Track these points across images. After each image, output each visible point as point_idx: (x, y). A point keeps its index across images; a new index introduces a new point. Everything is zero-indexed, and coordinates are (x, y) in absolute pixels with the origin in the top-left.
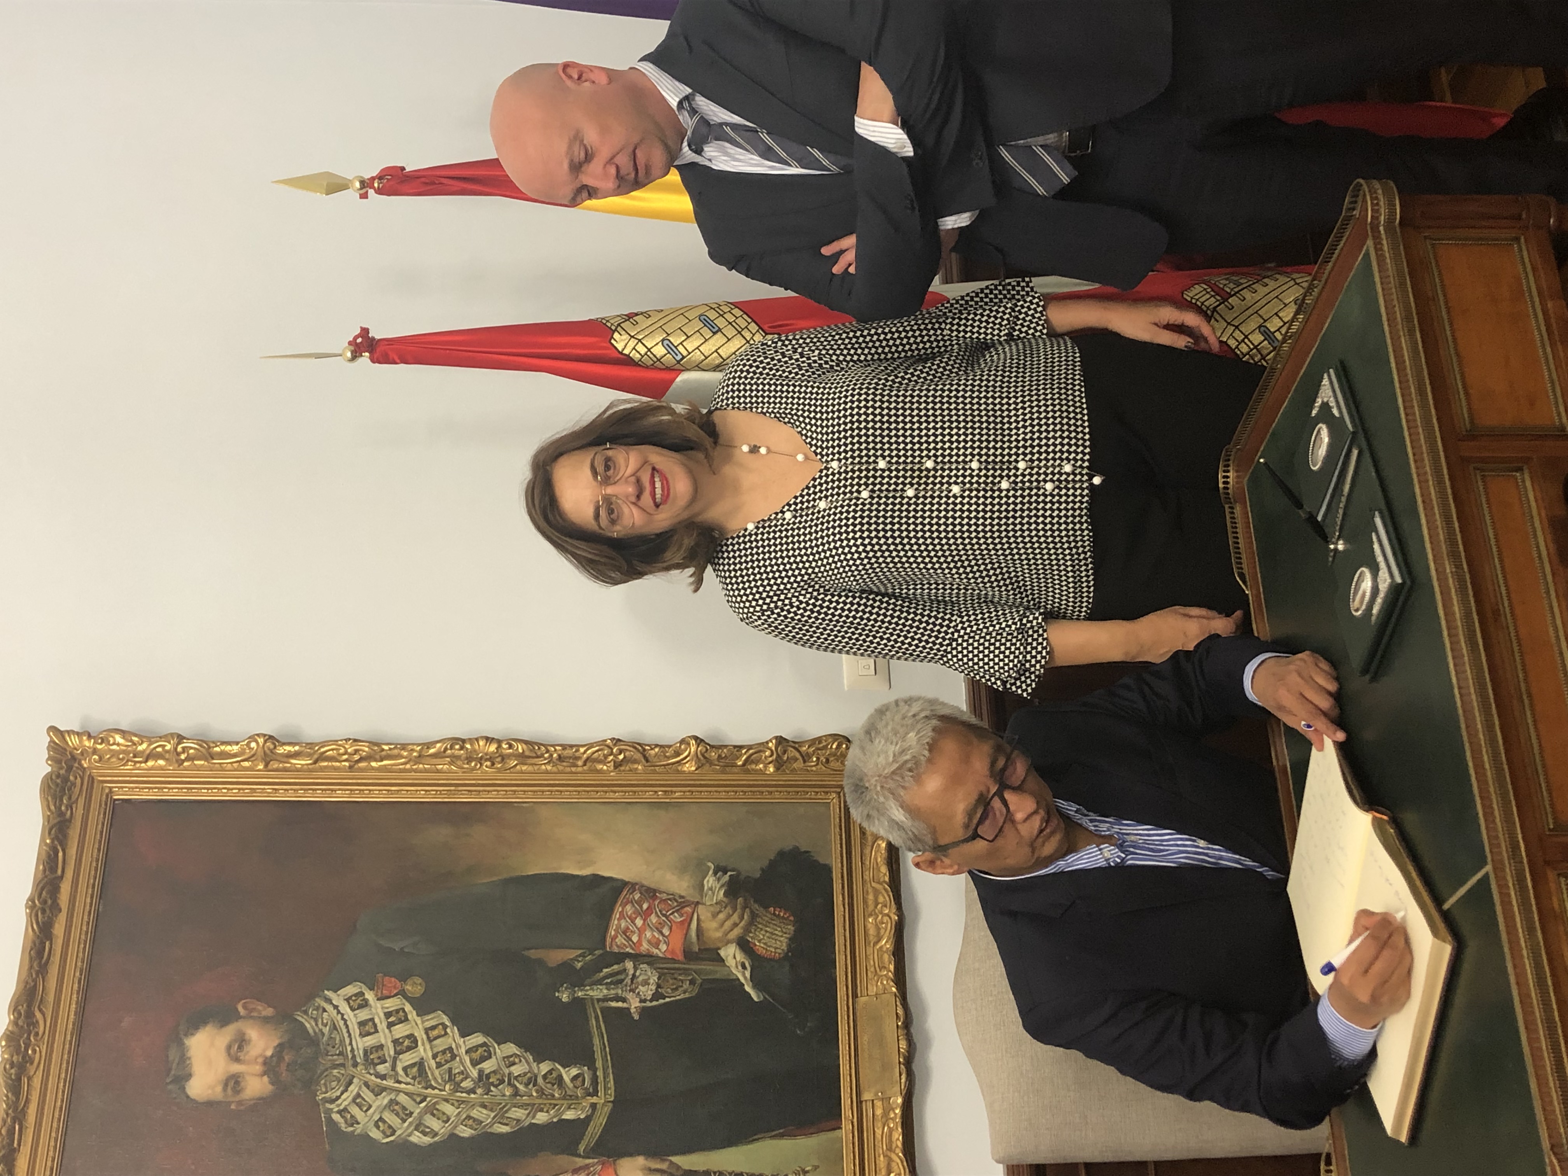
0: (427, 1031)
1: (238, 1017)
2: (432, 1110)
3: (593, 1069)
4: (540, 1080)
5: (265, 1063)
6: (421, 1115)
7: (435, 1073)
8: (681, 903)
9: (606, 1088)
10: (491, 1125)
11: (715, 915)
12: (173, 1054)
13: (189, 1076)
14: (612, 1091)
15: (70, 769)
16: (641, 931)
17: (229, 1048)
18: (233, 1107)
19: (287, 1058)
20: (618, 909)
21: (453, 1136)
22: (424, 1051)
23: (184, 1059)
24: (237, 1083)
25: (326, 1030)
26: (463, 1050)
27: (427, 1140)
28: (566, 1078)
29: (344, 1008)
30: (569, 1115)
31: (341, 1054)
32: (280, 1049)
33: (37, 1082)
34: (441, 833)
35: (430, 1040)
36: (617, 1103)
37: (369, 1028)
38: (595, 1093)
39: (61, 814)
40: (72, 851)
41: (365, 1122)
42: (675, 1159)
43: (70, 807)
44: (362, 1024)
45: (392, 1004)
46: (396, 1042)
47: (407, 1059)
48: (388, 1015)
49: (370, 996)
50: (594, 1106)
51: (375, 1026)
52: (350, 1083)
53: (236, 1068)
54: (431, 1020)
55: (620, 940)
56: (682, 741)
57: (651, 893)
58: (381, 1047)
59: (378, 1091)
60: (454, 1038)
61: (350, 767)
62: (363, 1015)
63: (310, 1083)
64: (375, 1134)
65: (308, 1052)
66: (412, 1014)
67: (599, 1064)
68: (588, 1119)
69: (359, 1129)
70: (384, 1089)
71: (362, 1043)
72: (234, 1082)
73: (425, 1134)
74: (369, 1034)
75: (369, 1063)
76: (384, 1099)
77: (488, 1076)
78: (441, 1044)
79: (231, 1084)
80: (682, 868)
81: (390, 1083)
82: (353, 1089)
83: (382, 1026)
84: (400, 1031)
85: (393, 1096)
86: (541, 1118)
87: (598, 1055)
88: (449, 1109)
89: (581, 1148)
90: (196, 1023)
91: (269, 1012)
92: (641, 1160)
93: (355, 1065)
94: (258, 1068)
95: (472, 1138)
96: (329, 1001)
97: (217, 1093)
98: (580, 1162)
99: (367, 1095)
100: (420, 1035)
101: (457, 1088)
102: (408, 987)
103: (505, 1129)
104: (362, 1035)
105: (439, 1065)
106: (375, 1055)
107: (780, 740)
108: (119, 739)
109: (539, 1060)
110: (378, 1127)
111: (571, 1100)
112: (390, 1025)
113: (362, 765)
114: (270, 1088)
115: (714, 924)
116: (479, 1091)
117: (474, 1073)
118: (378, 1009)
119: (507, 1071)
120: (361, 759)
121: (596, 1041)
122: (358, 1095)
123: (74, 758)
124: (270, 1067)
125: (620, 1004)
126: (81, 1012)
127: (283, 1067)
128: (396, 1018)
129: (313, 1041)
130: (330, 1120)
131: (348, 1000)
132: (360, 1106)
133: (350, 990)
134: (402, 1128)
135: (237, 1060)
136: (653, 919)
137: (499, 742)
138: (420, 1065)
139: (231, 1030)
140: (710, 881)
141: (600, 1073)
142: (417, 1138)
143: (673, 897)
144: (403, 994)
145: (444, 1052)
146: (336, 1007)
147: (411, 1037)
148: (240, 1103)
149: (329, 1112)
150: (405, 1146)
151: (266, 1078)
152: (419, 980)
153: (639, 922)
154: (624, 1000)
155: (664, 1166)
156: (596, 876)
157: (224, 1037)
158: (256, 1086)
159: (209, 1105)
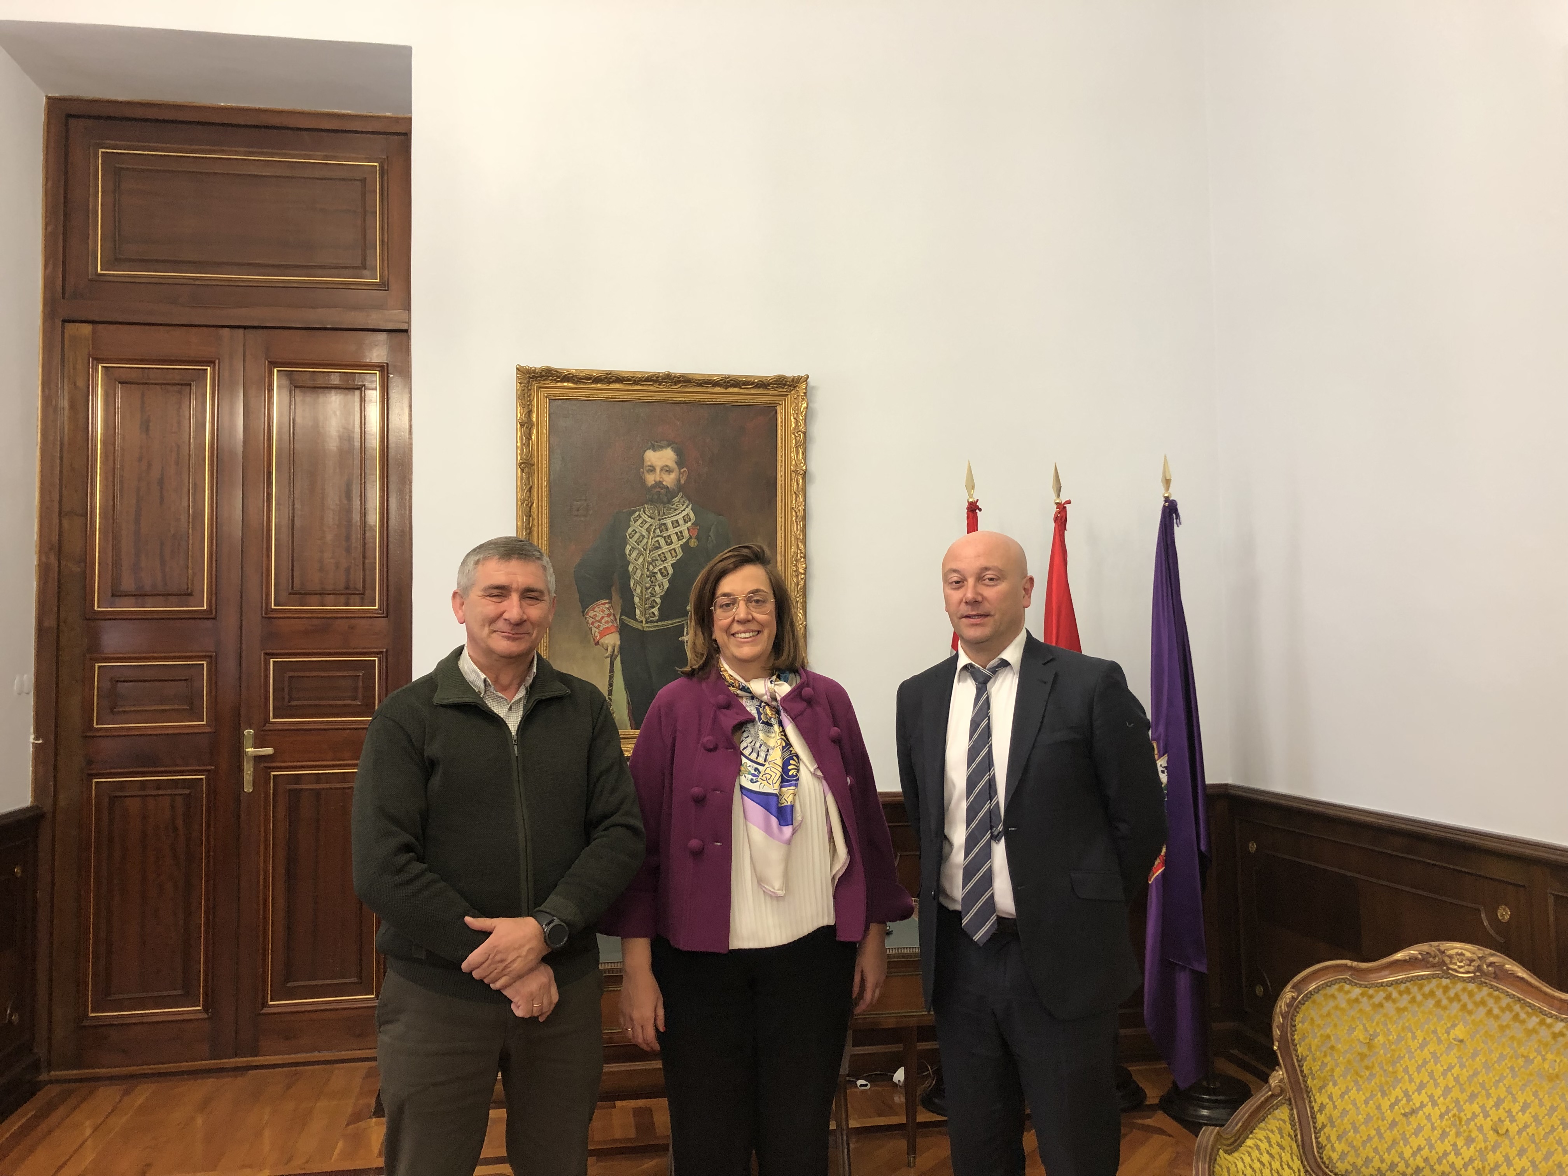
0: (674, 549)
1: (680, 468)
2: (640, 554)
3: (657, 621)
4: (653, 598)
5: (660, 482)
6: (638, 549)
7: (655, 554)
9: (649, 627)
10: (634, 579)
12: (663, 443)
13: (654, 450)
14: (648, 629)
15: (790, 386)
17: (667, 466)
18: (641, 470)
19: (662, 491)
21: (629, 562)
22: (665, 548)
23: (662, 448)
24: (652, 471)
25: (674, 506)
26: (666, 565)
27: (627, 552)
28: (653, 610)
29: (684, 513)
30: (638, 612)
31: (664, 513)
32: (666, 488)
35: (670, 551)
36: (643, 632)
37: (676, 524)
38: (647, 622)
39: (769, 385)
40: (753, 391)
41: (635, 526)
42: (619, 658)
43: (773, 387)
44: (677, 521)
45: (686, 534)
46: (669, 536)
47: (662, 542)
48: (681, 532)
49: (690, 524)
50: (642, 622)
51: (676, 527)
52: (652, 518)
53: (658, 470)
54: (679, 551)
58: (667, 530)
59: (648, 530)
60: (671, 561)
61: (793, 508)
62: (681, 522)
63: (651, 501)
64: (630, 530)
65: (665, 500)
66: (681, 542)
67: (660, 623)
68: (636, 620)
69: (632, 523)
70: (649, 533)
71: (668, 522)
72: (652, 469)
73: (630, 551)
74: (673, 524)
75: (661, 525)
76: (645, 533)
77: (655, 576)
78: (668, 555)
79: (651, 468)
81: (652, 535)
82: (649, 520)
83: (676, 530)
84: (674, 538)
85: (646, 536)
86: (636, 600)
87: (663, 623)
88: (641, 560)
89: (623, 617)
90: (679, 452)
91: (682, 482)
92: (618, 643)
93: (660, 520)
94: (658, 479)
95: (628, 571)
96: (687, 507)
97: (647, 463)
98: (618, 617)
99: (647, 526)
100: (672, 546)
101: (649, 563)
102: (693, 540)
103: (632, 585)
104: (672, 522)
105: (659, 555)
106: (663, 527)
108: (804, 405)
109: (661, 598)
110: (634, 530)
111: (644, 613)
112: (677, 533)
113: (794, 513)
114: (650, 485)
116: (648, 573)
117: (656, 570)
118: (684, 528)
119: (657, 584)
120: (796, 513)
121: (669, 622)
122: (646, 522)
123: (795, 387)
124: (659, 484)
125: (685, 632)
126: (685, 402)
127: (659, 490)
128: (680, 536)
129: (669, 502)
130: (635, 511)
131: (688, 515)
132: (642, 523)
133: (692, 515)
134: (632, 541)
135: (661, 470)
137: (805, 574)
138: (659, 547)
139: (674, 466)
141: (655, 624)
142: (628, 547)
144: (691, 538)
145: (665, 557)
146: (684, 510)
147: (672, 543)
148: (643, 473)
149: (639, 510)
150: (625, 543)
151: (653, 483)
152: (696, 544)
154: (687, 633)
155: (616, 653)
157: (672, 464)
158: (650, 479)
159: (643, 460)
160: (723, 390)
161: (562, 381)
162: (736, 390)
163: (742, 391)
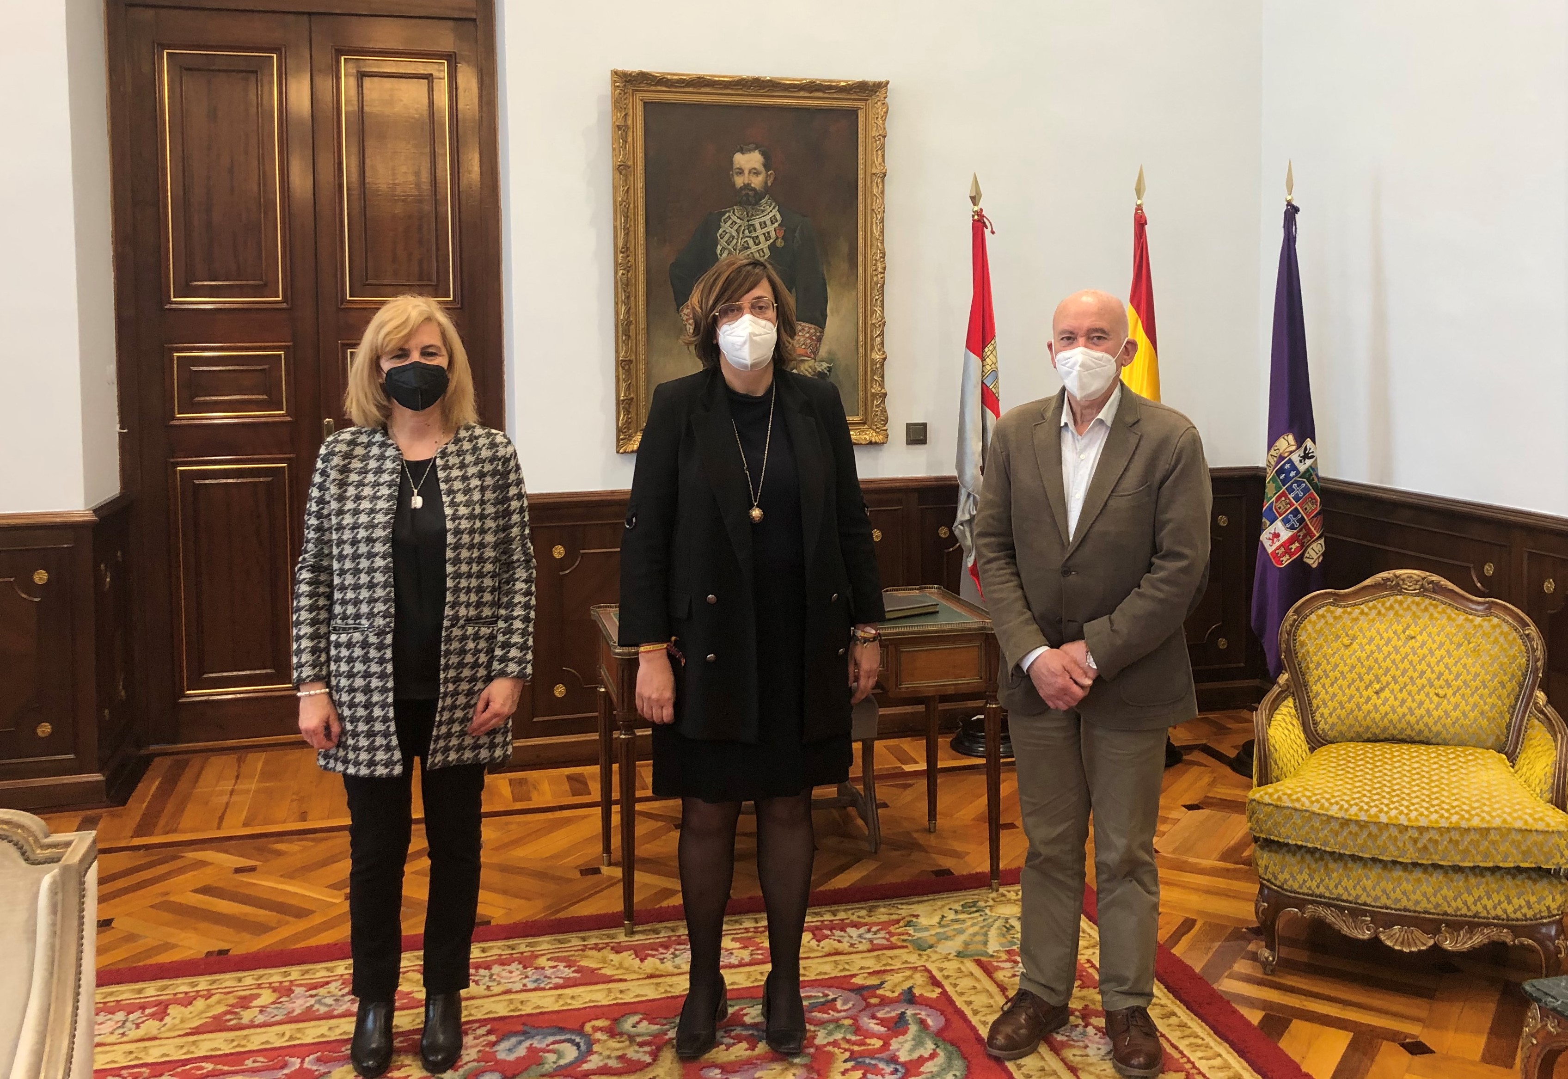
0: (762, 249)
1: (767, 171)
2: (730, 253)
6: (728, 249)
8: (815, 352)
11: (810, 367)
12: (752, 146)
13: (743, 154)
15: (872, 91)
16: (803, 336)
17: (755, 169)
18: (731, 173)
19: (750, 193)
20: (813, 326)
22: (753, 248)
23: (750, 151)
24: (740, 174)
25: (762, 208)
27: (718, 252)
29: (771, 215)
31: (752, 215)
32: (754, 190)
33: (740, 92)
34: (844, 248)
35: (758, 251)
37: (763, 225)
39: (851, 90)
40: (835, 96)
41: (725, 226)
43: (855, 92)
44: (765, 222)
45: (773, 234)
46: (757, 237)
47: (751, 242)
48: (768, 233)
49: (776, 225)
51: (764, 228)
52: (741, 219)
53: (746, 172)
54: (767, 251)
55: (800, 328)
56: (884, 352)
57: (819, 340)
58: (755, 231)
59: (737, 231)
61: (873, 210)
62: (768, 223)
63: (739, 203)
64: (721, 231)
65: (753, 202)
66: (769, 243)
69: (722, 224)
70: (738, 233)
71: (757, 223)
72: (741, 172)
73: (721, 251)
74: (760, 225)
75: (749, 226)
76: (735, 234)
80: (829, 353)
81: (741, 235)
82: (738, 221)
83: (764, 231)
84: (762, 238)
85: (736, 237)
90: (764, 154)
91: (769, 184)
94: (746, 182)
96: (774, 208)
97: (736, 165)
99: (736, 227)
100: (761, 246)
102: (780, 240)
104: (760, 223)
106: (751, 228)
107: (885, 395)
108: (884, 110)
110: (723, 232)
112: (764, 234)
113: (874, 215)
114: (739, 187)
115: (807, 367)
118: (771, 228)
120: (876, 214)
122: (736, 223)
123: (875, 92)
124: (747, 186)
126: (771, 106)
127: (747, 191)
128: (767, 237)
129: (757, 203)
130: (727, 212)
131: (774, 216)
132: (732, 224)
133: (778, 217)
134: (723, 242)
135: (750, 172)
136: (809, 341)
137: (883, 273)
139: (761, 169)
140: (825, 365)
142: (719, 248)
143: (818, 349)
144: (777, 238)
146: (771, 211)
147: (760, 243)
148: (732, 176)
149: (729, 211)
150: (716, 244)
151: (742, 185)
152: (783, 245)
153: (807, 335)
156: (826, 316)
157: (759, 167)
158: (739, 181)
159: (731, 163)
160: (807, 95)
161: (655, 85)
162: (820, 94)
163: (826, 95)
